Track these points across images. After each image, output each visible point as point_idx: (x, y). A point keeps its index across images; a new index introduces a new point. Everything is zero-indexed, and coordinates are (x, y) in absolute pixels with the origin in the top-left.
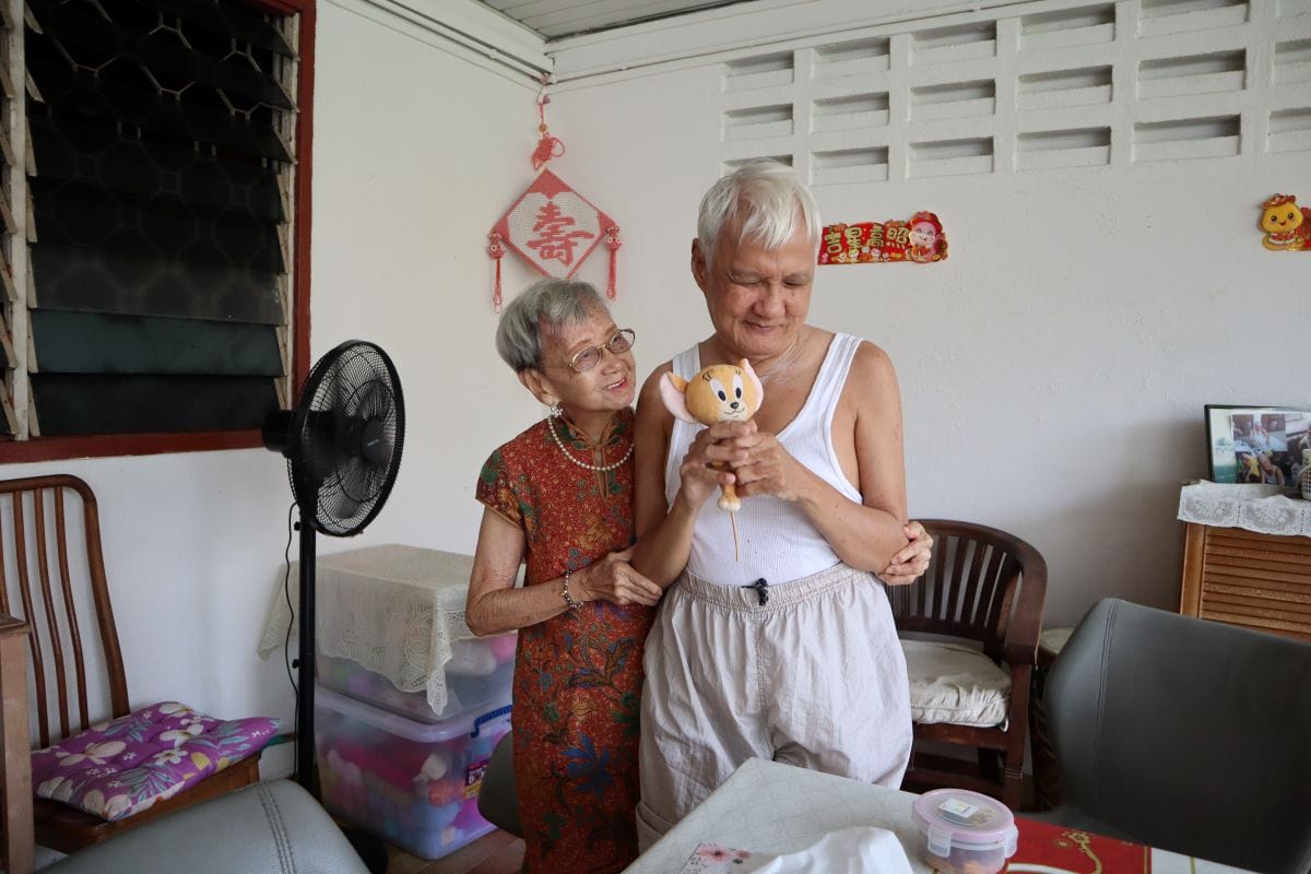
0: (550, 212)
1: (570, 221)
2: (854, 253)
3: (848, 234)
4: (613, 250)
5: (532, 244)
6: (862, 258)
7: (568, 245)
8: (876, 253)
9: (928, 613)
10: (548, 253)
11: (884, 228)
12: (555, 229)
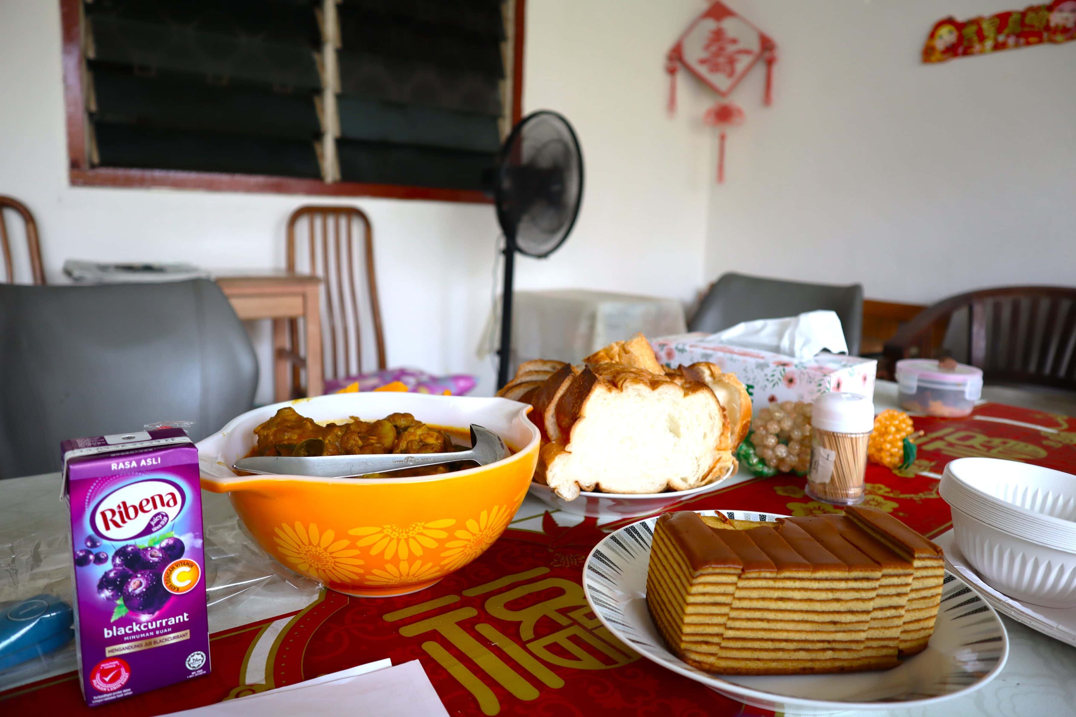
0: (718, 35)
1: (734, 41)
2: (989, 44)
3: (985, 26)
4: (770, 62)
5: (703, 62)
6: (998, 47)
7: (731, 61)
8: (1011, 41)
9: (1032, 368)
10: (715, 68)
11: (1023, 14)
12: (721, 49)
